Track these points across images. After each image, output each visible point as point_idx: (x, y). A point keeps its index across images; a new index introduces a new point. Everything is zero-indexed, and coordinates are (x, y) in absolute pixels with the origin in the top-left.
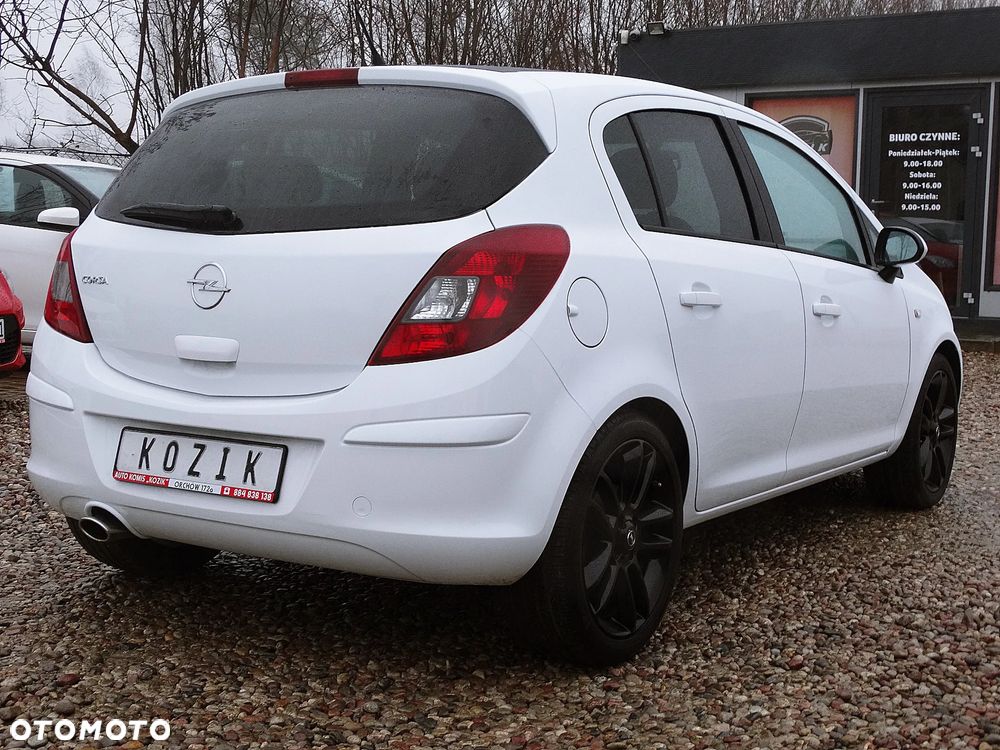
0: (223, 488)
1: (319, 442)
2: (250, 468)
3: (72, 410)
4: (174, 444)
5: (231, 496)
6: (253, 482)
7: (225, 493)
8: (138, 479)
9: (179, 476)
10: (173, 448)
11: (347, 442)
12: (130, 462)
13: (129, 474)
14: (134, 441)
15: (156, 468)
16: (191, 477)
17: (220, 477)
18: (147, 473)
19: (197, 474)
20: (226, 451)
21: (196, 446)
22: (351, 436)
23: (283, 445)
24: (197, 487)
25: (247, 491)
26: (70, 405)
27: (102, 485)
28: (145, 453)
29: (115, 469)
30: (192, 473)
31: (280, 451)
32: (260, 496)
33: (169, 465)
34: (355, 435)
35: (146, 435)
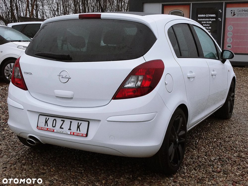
0: (71, 132)
1: (99, 121)
2: (78, 127)
3: (23, 109)
4: (55, 120)
5: (73, 134)
6: (80, 131)
7: (71, 134)
8: (45, 129)
9: (57, 128)
10: (55, 121)
11: (107, 121)
12: (42, 124)
13: (42, 128)
14: (43, 119)
15: (50, 126)
16: (61, 129)
17: (70, 129)
18: (47, 127)
19: (63, 128)
20: (71, 122)
21: (62, 120)
22: (108, 119)
23: (88, 121)
24: (63, 132)
25: (78, 133)
26: (22, 108)
27: (34, 130)
28: (46, 122)
29: (37, 126)
30: (61, 128)
31: (87, 123)
32: (82, 135)
33: (54, 125)
34: (110, 119)
35: (46, 117)
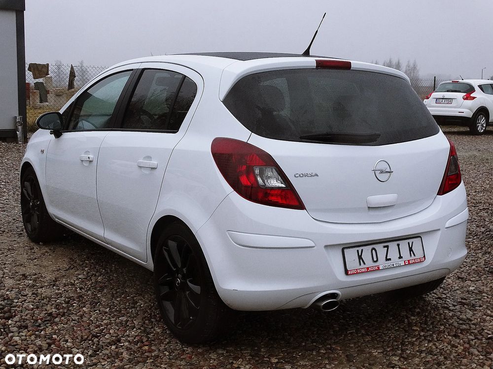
0: (405, 261)
1: (439, 230)
2: (411, 249)
3: (314, 247)
4: (374, 249)
5: (409, 263)
6: (414, 255)
7: (406, 263)
8: (363, 270)
9: (382, 263)
10: (374, 251)
13: (357, 270)
14: (351, 255)
15: (369, 263)
16: (388, 262)
17: (400, 257)
18: (365, 266)
19: (390, 259)
20: (398, 245)
21: (385, 247)
23: (419, 237)
24: (393, 265)
25: (414, 259)
26: (312, 244)
28: (360, 257)
29: (347, 270)
30: (387, 260)
32: (420, 260)
33: (375, 259)
35: (357, 249)
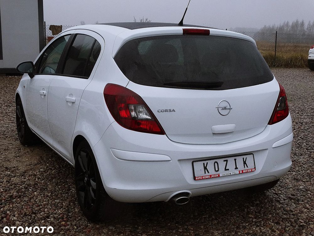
0: (239, 171)
2: (245, 163)
3: (170, 161)
4: (216, 162)
5: (243, 173)
6: (247, 166)
7: (240, 173)
8: (207, 177)
9: (222, 172)
10: (216, 164)
11: (273, 148)
12: (201, 173)
13: (202, 177)
14: (200, 165)
15: (212, 171)
17: (236, 168)
18: (209, 174)
19: (228, 170)
20: (235, 160)
21: (224, 161)
22: (274, 146)
23: (252, 154)
24: (230, 174)
25: (247, 170)
28: (205, 168)
29: (194, 177)
30: (226, 170)
32: (251, 170)
33: (217, 169)
35: (204, 162)
